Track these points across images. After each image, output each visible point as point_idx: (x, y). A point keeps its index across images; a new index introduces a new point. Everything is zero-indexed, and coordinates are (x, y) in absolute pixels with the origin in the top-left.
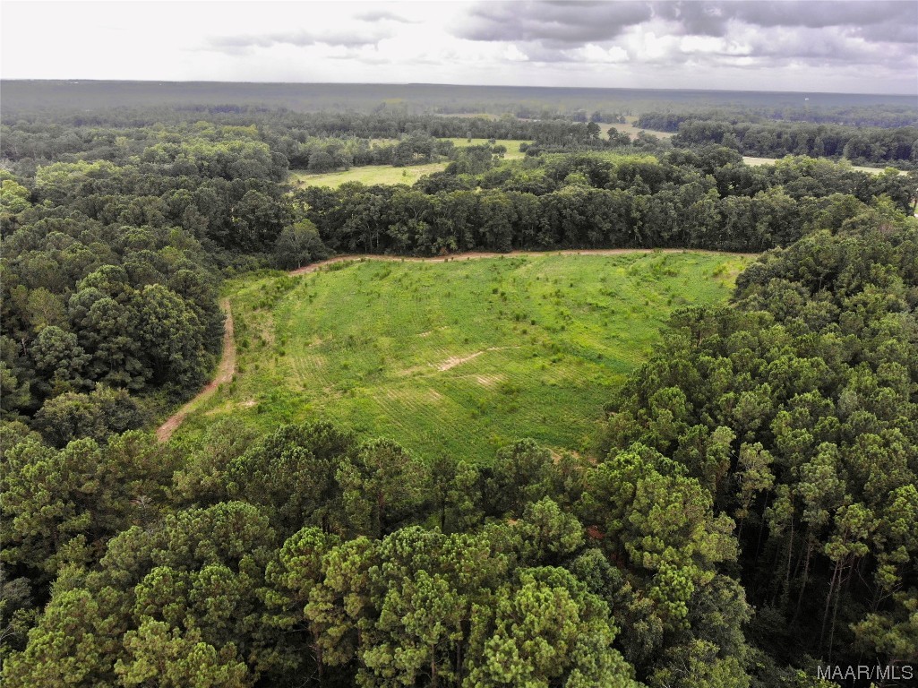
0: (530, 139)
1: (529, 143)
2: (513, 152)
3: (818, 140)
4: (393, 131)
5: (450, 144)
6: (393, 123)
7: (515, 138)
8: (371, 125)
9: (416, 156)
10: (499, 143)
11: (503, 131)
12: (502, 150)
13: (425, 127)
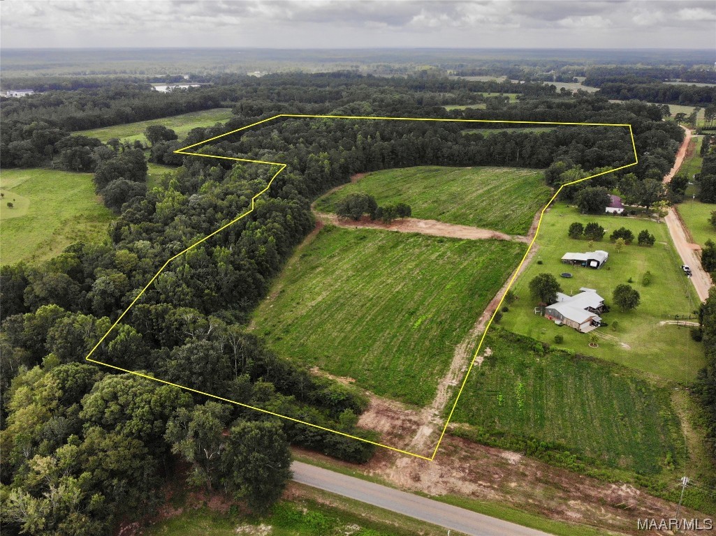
0: (520, 93)
1: (520, 95)
2: (513, 98)
3: (668, 93)
4: (448, 88)
5: (482, 95)
6: (448, 84)
7: (513, 92)
8: (437, 85)
9: (470, 101)
10: (505, 95)
11: (506, 89)
12: (507, 98)
13: (465, 87)
